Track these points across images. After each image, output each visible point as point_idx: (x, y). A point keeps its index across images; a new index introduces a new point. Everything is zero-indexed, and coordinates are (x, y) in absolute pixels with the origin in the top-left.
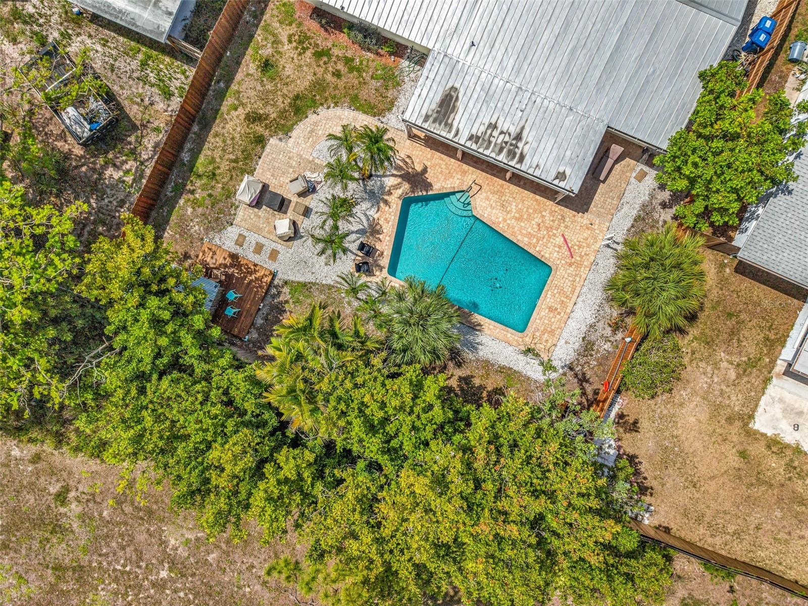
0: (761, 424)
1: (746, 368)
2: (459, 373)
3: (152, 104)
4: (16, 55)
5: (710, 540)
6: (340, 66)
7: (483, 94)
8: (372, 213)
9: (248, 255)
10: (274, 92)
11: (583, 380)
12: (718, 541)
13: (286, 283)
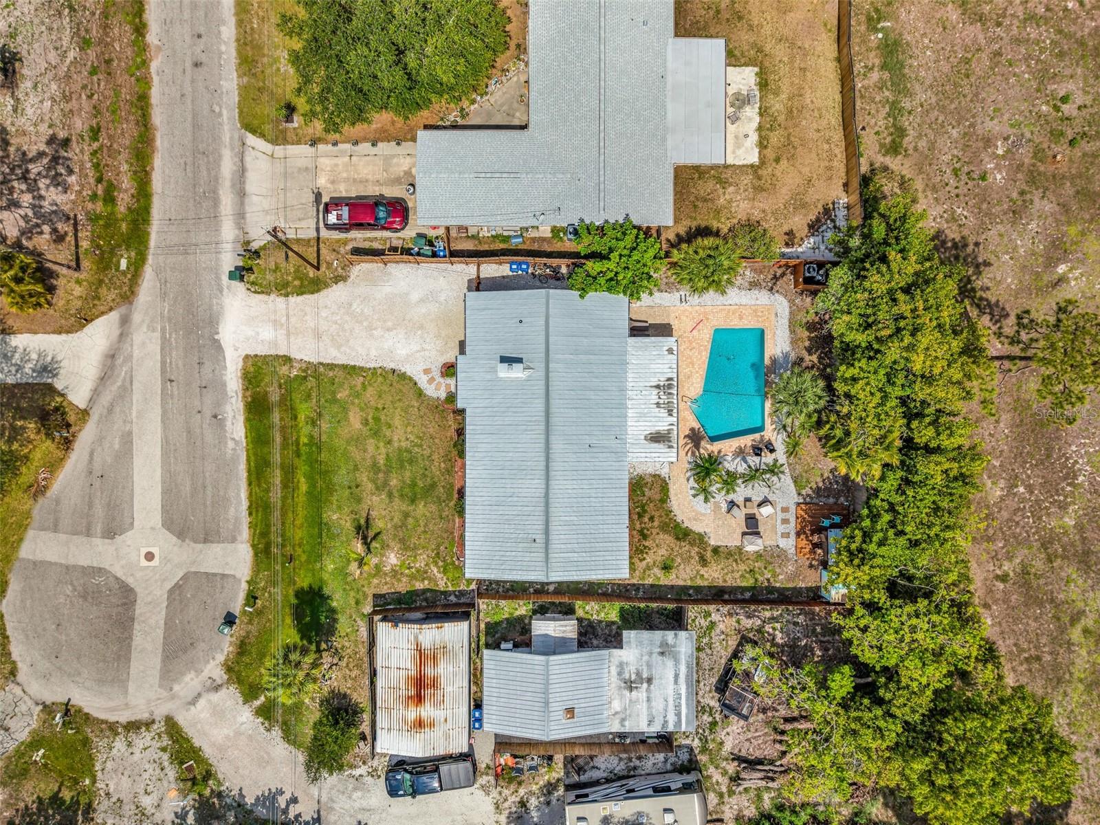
0: (753, 158)
1: (724, 183)
2: (807, 357)
3: (723, 633)
4: (731, 738)
5: (839, 156)
6: (646, 519)
7: (641, 419)
8: (729, 458)
9: (792, 527)
10: (681, 555)
11: (775, 278)
12: (837, 151)
13: (799, 494)
